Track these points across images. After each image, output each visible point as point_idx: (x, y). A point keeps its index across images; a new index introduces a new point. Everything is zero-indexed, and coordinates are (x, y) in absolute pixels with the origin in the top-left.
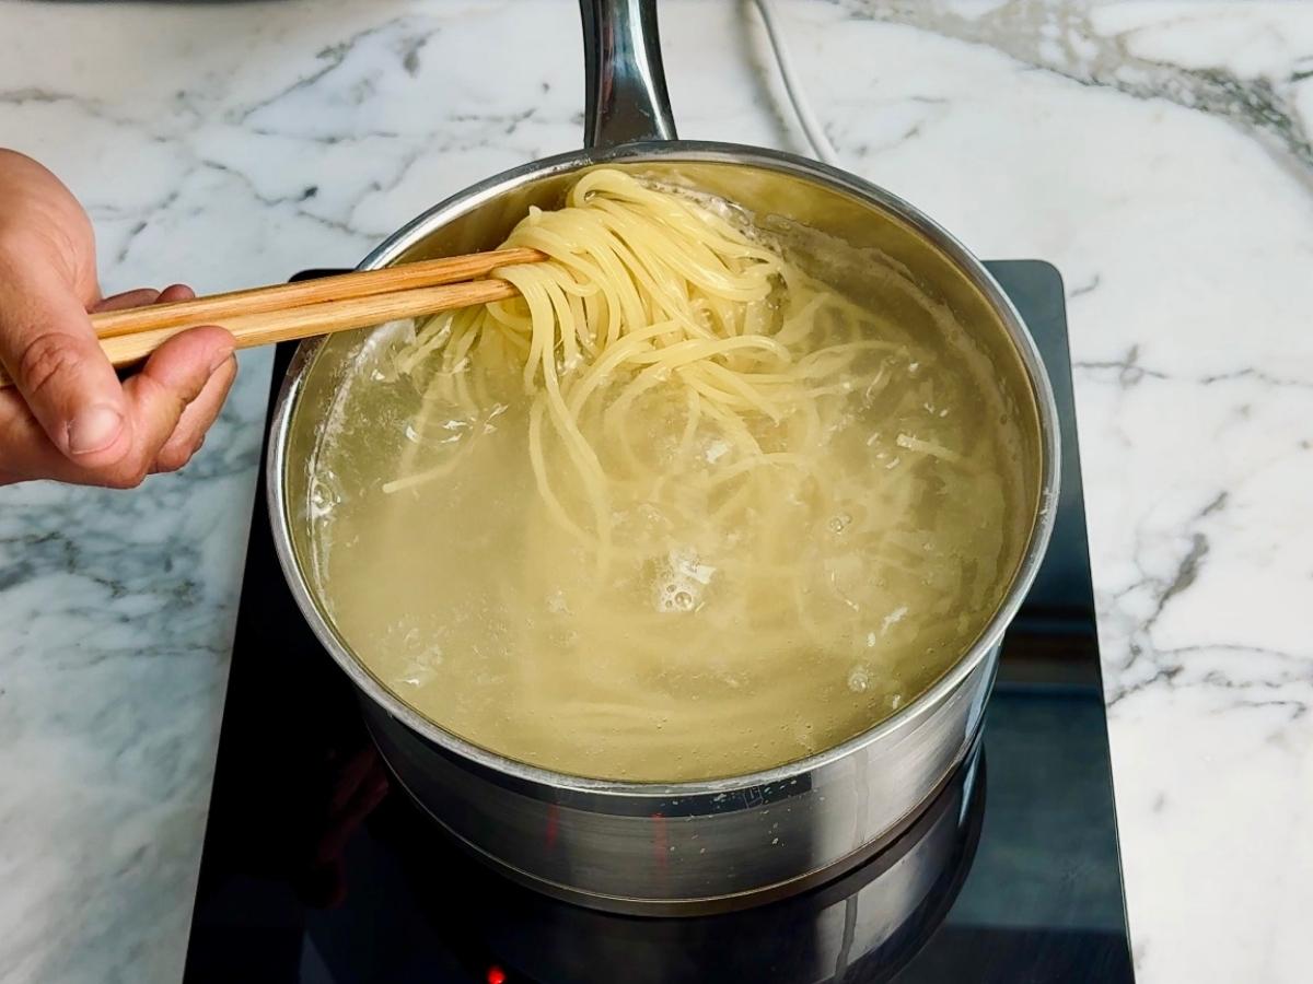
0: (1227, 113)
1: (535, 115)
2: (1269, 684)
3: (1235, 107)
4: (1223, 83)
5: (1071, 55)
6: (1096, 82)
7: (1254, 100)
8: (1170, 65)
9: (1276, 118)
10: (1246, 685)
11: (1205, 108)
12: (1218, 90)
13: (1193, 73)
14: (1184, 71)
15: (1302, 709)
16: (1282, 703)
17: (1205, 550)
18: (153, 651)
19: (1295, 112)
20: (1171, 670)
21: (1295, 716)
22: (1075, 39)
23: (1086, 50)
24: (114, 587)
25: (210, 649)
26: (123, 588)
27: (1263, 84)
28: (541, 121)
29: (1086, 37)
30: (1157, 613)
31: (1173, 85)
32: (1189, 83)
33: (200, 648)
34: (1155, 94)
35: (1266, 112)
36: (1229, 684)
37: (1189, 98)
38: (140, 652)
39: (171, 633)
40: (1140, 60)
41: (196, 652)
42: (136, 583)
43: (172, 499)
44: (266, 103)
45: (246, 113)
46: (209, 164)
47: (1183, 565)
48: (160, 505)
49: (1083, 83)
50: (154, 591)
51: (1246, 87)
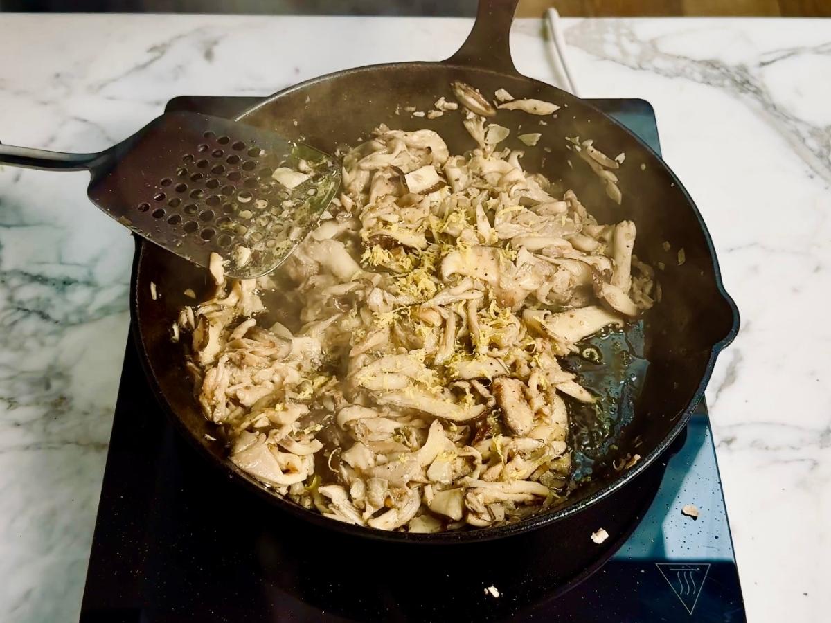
0: (722, 86)
2: (793, 448)
3: (727, 82)
4: (718, 68)
5: (624, 53)
6: (641, 68)
7: (738, 78)
8: (685, 58)
9: (752, 89)
10: (777, 449)
11: (709, 83)
12: (715, 72)
13: (700, 62)
14: (694, 61)
15: (815, 464)
16: (803, 460)
17: (741, 359)
19: (764, 86)
20: (729, 439)
21: (812, 469)
22: (625, 42)
24: (10, 402)
26: (15, 402)
27: (743, 69)
29: (632, 41)
30: (715, 402)
31: (688, 70)
32: (698, 68)
33: (69, 443)
34: (678, 75)
35: (746, 86)
36: (767, 448)
37: (698, 76)
38: (27, 448)
39: (50, 434)
40: (666, 54)
42: (24, 399)
43: (50, 340)
44: (114, 80)
45: (101, 87)
46: (77, 119)
47: (728, 369)
48: (42, 344)
51: (733, 71)
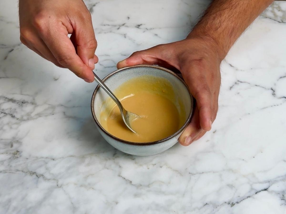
1: (126, 25)
18: (5, 172)
23: (279, 14)
25: (23, 171)
28: (127, 26)
41: (18, 172)
49: (279, 22)
50: (7, 153)
